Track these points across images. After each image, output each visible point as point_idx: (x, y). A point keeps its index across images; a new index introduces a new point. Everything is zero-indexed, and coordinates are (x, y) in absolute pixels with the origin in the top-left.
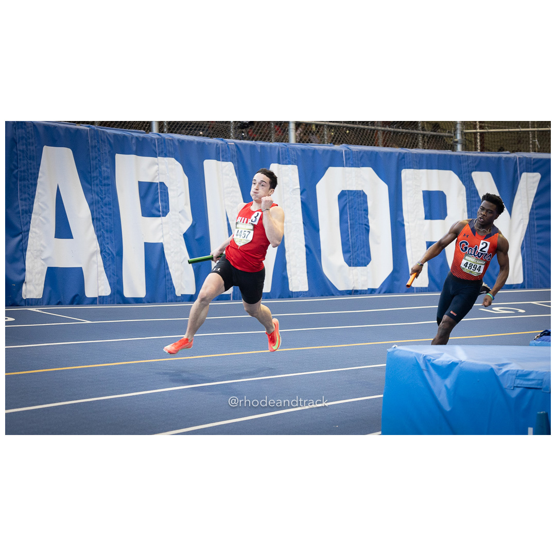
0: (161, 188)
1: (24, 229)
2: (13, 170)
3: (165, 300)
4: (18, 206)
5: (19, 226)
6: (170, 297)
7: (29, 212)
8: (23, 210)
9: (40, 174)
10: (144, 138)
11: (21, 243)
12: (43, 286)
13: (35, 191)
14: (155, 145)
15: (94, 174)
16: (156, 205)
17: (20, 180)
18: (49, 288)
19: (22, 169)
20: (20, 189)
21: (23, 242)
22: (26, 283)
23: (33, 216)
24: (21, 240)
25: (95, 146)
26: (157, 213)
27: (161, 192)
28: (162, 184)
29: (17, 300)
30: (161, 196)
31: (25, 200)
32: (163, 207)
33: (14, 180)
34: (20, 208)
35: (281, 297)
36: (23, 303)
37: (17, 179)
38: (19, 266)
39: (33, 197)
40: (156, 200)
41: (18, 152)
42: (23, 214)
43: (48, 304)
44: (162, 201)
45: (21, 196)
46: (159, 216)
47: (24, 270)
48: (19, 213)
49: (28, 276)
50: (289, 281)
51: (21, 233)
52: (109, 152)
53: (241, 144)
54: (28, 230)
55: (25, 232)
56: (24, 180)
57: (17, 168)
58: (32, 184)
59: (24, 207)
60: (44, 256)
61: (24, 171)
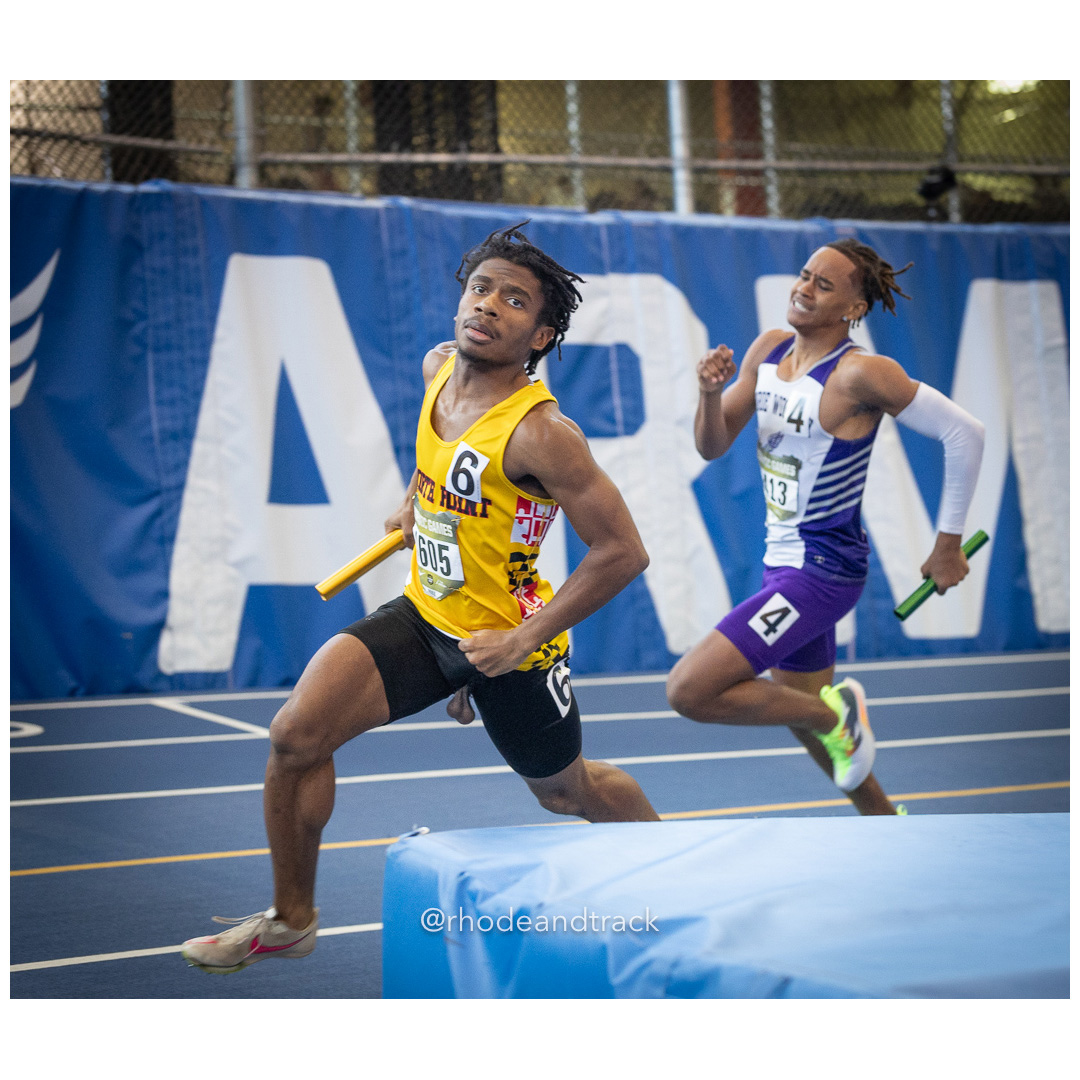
0: (619, 360)
1: (169, 481)
2: (129, 324)
3: (634, 666)
4: (148, 421)
5: (150, 474)
6: (650, 657)
7: (184, 435)
8: (163, 431)
9: (221, 332)
10: (562, 227)
11: (158, 522)
12: (232, 636)
13: (203, 377)
14: (598, 242)
15: (402, 328)
16: (604, 406)
17: (157, 350)
18: (255, 643)
19: (162, 319)
20: (158, 377)
21: (165, 517)
22: (171, 629)
23: (199, 447)
24: (158, 513)
25: (403, 253)
26: (607, 427)
27: (621, 371)
28: (623, 349)
29: (143, 677)
30: (622, 381)
31: (172, 402)
32: (625, 410)
33: (135, 350)
34: (155, 426)
35: (1011, 648)
36: (164, 684)
37: (144, 346)
38: (147, 582)
39: (198, 394)
40: (604, 393)
41: (148, 275)
42: (163, 441)
43: (253, 684)
44: (623, 394)
45: (158, 393)
46: (613, 435)
47: (164, 595)
48: (150, 438)
49: (177, 611)
50: (1039, 602)
51: (157, 493)
52: (448, 266)
53: (880, 232)
54: (180, 487)
55: (169, 490)
56: (168, 347)
57: (143, 316)
58: (193, 361)
59: (168, 424)
60: (237, 553)
61: (167, 326)
